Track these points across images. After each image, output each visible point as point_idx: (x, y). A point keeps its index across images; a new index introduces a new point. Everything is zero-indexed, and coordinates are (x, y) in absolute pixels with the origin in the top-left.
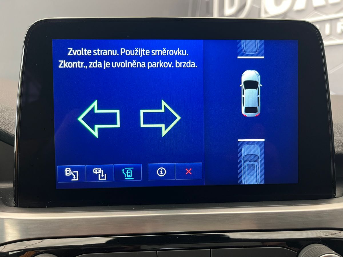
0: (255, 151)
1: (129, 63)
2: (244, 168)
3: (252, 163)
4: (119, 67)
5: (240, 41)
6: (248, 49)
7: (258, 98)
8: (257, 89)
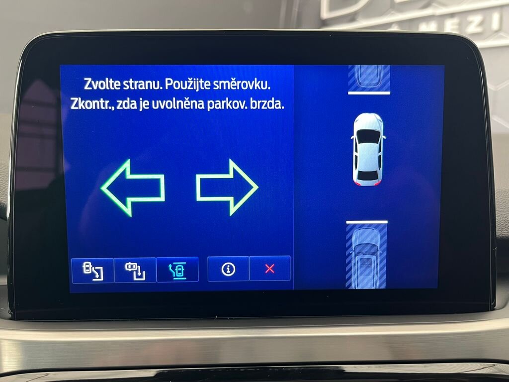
0: (372, 239)
1: (178, 102)
2: (355, 264)
3: (366, 257)
4: (162, 107)
5: (353, 67)
6: (365, 80)
7: (380, 157)
8: (378, 143)
